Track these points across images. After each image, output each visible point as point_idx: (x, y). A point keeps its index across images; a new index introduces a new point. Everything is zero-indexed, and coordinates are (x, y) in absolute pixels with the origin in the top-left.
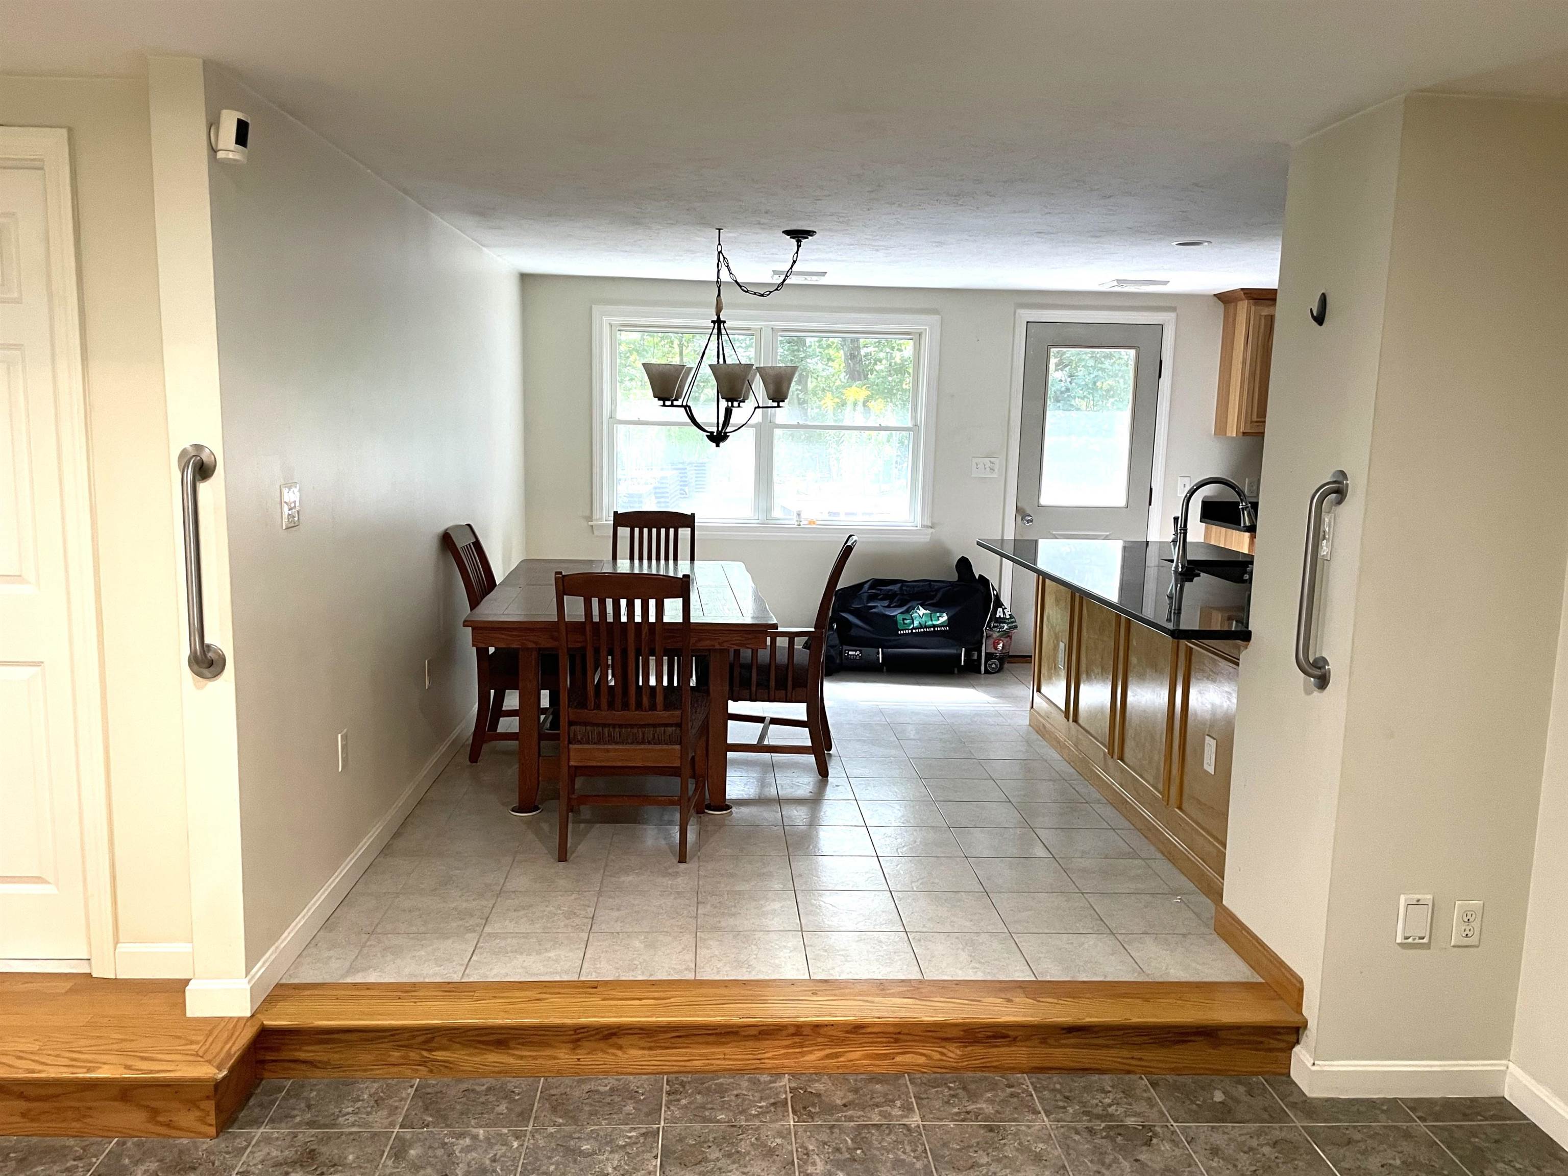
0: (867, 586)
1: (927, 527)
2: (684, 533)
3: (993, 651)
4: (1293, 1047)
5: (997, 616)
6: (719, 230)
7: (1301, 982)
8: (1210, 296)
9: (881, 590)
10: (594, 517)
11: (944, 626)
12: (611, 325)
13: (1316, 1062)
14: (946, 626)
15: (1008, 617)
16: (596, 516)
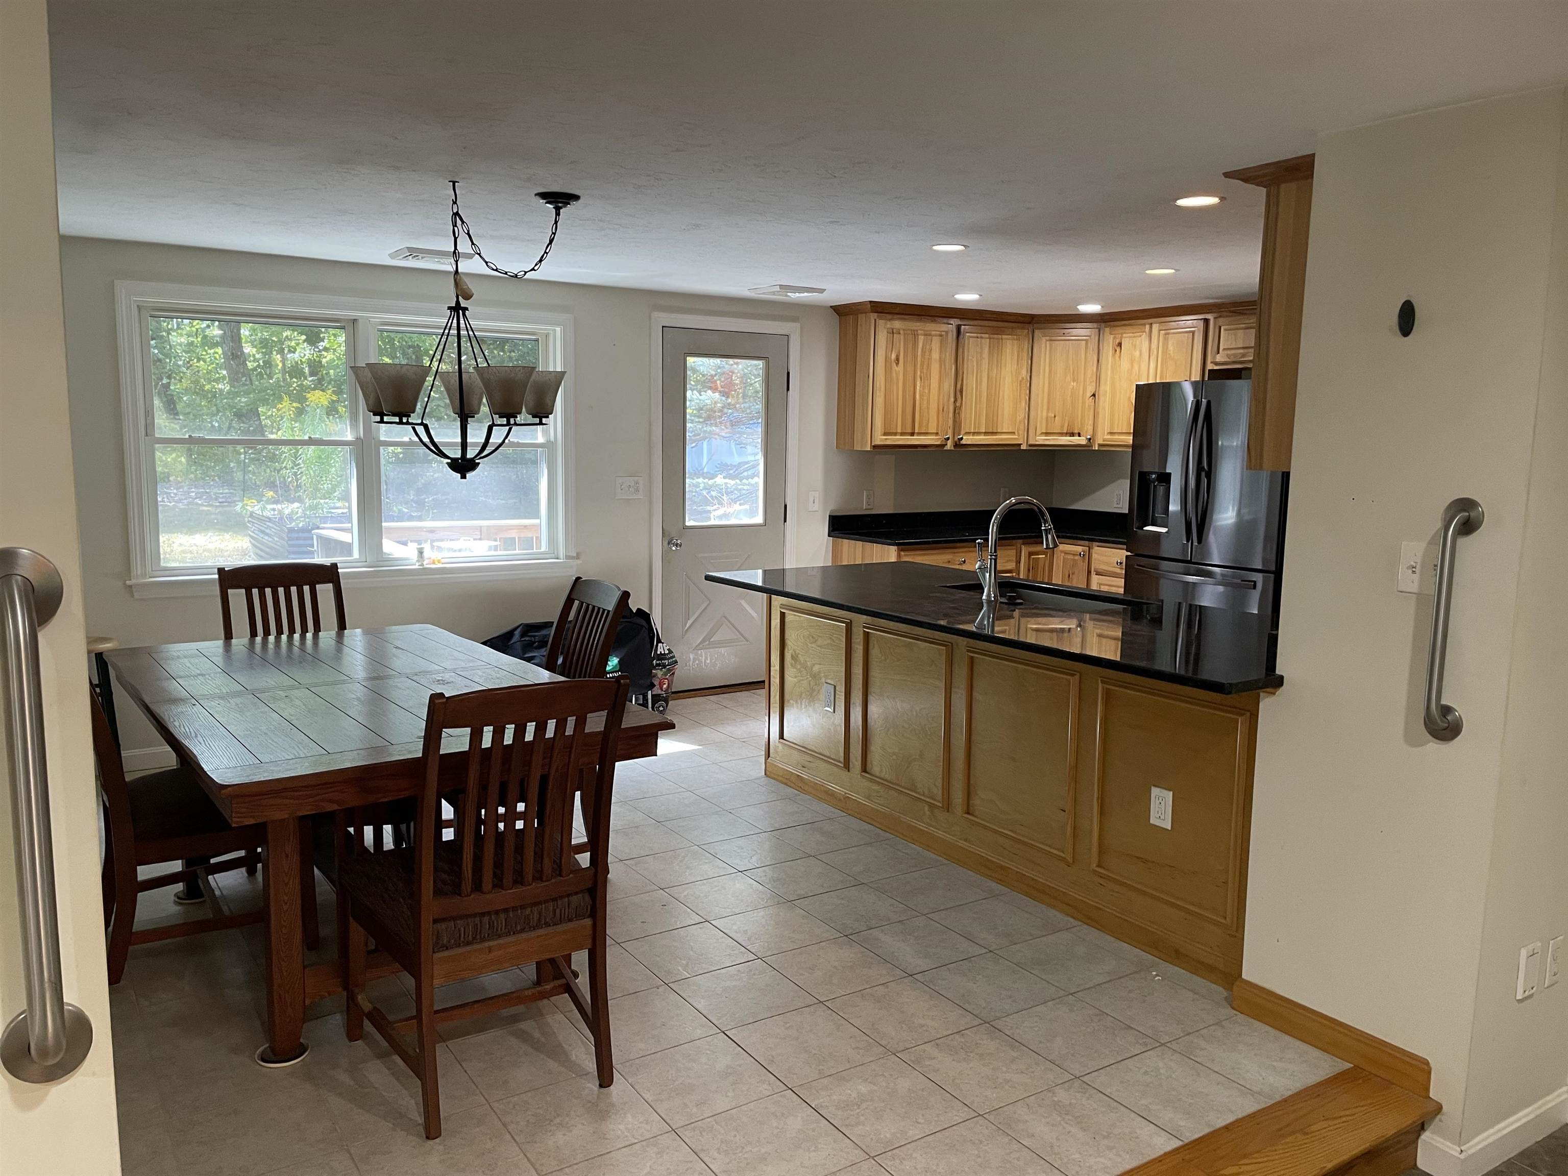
0: (517, 633)
1: (572, 558)
2: (325, 591)
3: (659, 692)
4: (1419, 1136)
5: (659, 653)
6: (454, 183)
7: (1427, 1063)
8: (825, 307)
9: (534, 636)
10: (134, 573)
11: (616, 672)
12: (139, 308)
13: (1463, 1148)
14: (618, 671)
15: (667, 652)
16: (137, 569)
